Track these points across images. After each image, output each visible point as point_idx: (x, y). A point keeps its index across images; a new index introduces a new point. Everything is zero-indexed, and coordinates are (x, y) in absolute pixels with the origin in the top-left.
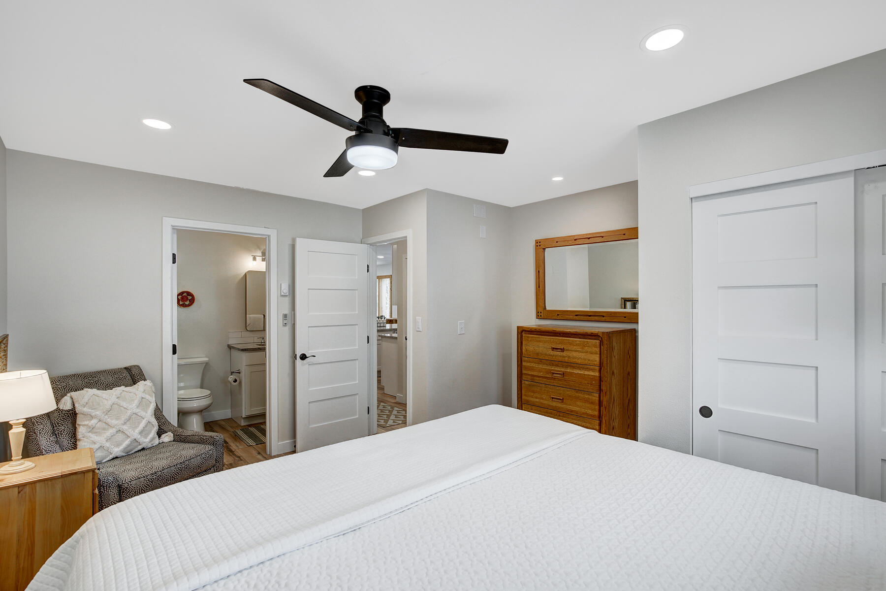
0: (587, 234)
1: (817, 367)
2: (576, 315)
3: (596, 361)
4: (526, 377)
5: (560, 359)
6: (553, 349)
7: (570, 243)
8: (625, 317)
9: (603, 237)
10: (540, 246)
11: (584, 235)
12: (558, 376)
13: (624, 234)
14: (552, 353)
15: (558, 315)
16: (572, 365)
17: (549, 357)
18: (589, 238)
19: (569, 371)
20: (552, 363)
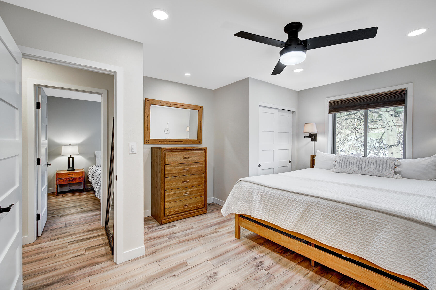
0: (176, 103)
1: (274, 150)
2: (169, 142)
3: (203, 160)
4: (167, 176)
5: (187, 162)
6: (184, 157)
7: (168, 105)
8: (191, 142)
9: (183, 106)
10: (147, 102)
11: (175, 103)
12: (186, 170)
13: (192, 107)
14: (183, 159)
15: (159, 142)
16: (193, 163)
17: (182, 162)
18: (177, 105)
19: (191, 167)
20: (184, 164)
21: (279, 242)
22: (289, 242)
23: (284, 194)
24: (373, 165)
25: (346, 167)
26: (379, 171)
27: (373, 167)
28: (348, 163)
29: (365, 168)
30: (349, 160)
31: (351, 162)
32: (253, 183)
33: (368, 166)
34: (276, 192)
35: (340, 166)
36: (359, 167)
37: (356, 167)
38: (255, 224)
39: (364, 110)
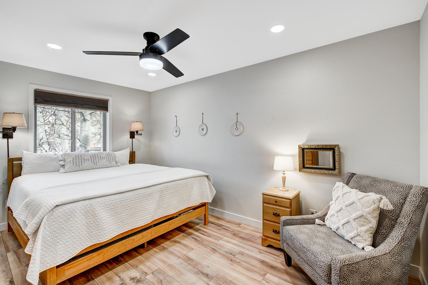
21: (132, 246)
22: (143, 237)
23: (138, 192)
24: (104, 159)
25: (82, 165)
26: (109, 163)
27: (105, 160)
28: (83, 160)
29: (99, 162)
30: (82, 157)
31: (85, 159)
32: (83, 200)
33: (101, 160)
34: (130, 194)
35: (75, 164)
36: (94, 163)
37: (92, 163)
38: (94, 254)
39: (70, 108)
